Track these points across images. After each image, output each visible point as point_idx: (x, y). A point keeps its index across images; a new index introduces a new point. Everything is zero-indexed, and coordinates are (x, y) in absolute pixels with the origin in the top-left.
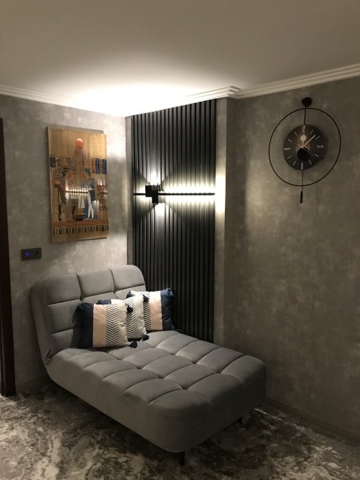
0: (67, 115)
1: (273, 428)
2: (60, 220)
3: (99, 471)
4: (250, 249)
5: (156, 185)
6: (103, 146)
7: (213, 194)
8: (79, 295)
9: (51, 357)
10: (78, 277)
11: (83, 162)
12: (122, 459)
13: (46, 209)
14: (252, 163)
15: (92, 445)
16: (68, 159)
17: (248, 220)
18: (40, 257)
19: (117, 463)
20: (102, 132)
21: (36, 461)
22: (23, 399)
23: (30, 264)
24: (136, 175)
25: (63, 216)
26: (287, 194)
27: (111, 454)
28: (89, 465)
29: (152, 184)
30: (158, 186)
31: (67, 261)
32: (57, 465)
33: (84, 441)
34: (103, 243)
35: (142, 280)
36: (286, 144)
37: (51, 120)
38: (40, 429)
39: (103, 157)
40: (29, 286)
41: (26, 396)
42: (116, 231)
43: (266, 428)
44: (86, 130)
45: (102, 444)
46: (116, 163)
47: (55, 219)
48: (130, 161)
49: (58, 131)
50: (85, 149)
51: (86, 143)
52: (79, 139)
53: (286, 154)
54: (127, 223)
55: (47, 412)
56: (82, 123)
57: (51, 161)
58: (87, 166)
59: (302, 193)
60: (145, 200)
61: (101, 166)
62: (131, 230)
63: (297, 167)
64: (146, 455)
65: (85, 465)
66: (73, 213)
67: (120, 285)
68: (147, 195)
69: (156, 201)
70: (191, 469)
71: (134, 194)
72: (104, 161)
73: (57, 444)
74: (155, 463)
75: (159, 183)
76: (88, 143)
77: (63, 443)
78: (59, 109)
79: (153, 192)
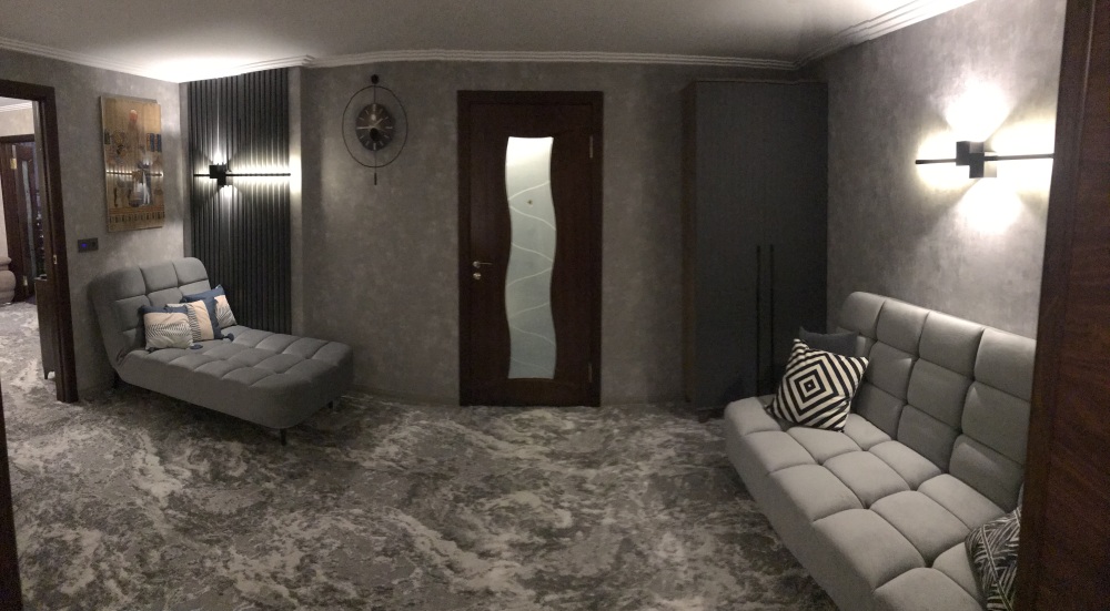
0: (119, 82)
1: (362, 407)
2: (116, 205)
3: (199, 456)
4: (328, 235)
5: (220, 164)
6: (157, 118)
7: (289, 175)
8: (144, 289)
9: (123, 356)
10: (142, 271)
11: (137, 138)
12: (219, 446)
13: (102, 194)
14: (326, 141)
15: (183, 437)
16: (123, 135)
17: (324, 204)
18: (97, 248)
19: (215, 450)
20: (155, 102)
21: (132, 453)
22: (89, 405)
23: (87, 255)
24: (194, 153)
25: (119, 201)
26: (361, 176)
27: (208, 442)
28: (188, 452)
29: (215, 163)
30: (223, 166)
31: (124, 253)
32: (156, 454)
33: (173, 434)
34: (159, 233)
35: (205, 274)
36: (358, 123)
37: (104, 88)
38: (122, 428)
39: (157, 132)
40: (87, 281)
41: (90, 401)
42: (172, 220)
43: (356, 409)
44: (138, 99)
45: (193, 435)
46: (170, 137)
47: (112, 205)
48: (186, 136)
49: (111, 101)
50: (139, 122)
51: (140, 116)
52: (133, 111)
53: (359, 133)
54: (183, 209)
55: (121, 414)
56: (135, 91)
57: (105, 138)
58: (141, 143)
59: (375, 175)
60: (207, 182)
61: (156, 142)
62: (188, 217)
63: (370, 148)
64: (241, 440)
65: (184, 453)
66: (129, 197)
67: (184, 280)
68: (212, 176)
69: (222, 183)
70: (293, 448)
71: (191, 176)
72: (159, 136)
73: (147, 439)
74: (254, 447)
75: (225, 162)
76: (143, 115)
77: (153, 438)
78: (112, 74)
79: (220, 174)
